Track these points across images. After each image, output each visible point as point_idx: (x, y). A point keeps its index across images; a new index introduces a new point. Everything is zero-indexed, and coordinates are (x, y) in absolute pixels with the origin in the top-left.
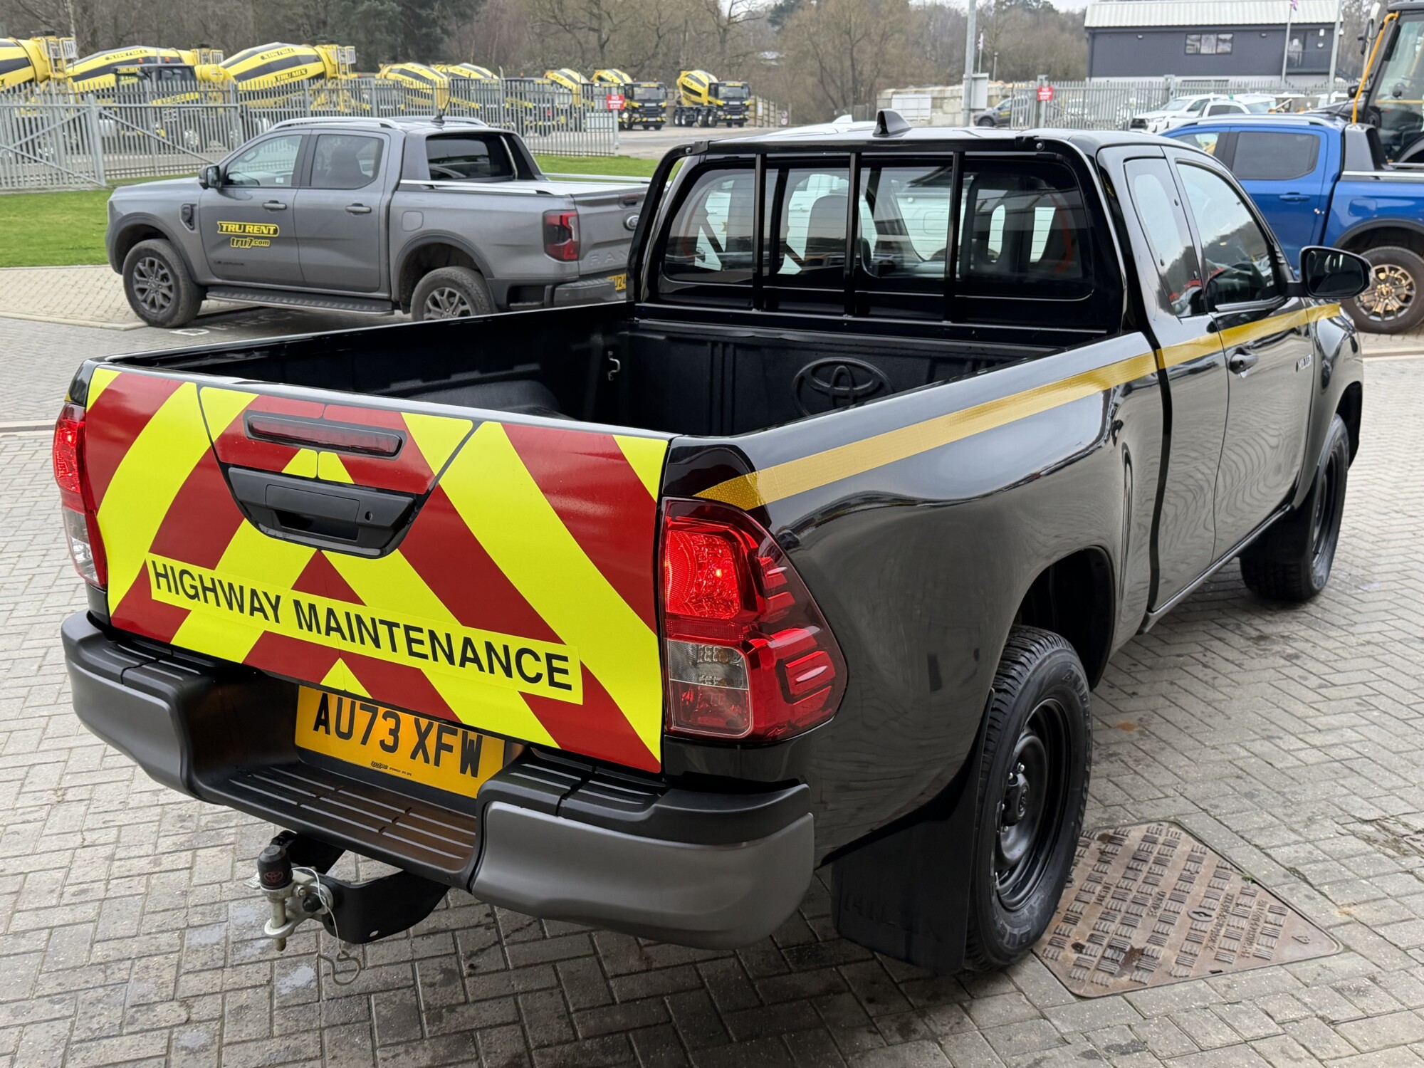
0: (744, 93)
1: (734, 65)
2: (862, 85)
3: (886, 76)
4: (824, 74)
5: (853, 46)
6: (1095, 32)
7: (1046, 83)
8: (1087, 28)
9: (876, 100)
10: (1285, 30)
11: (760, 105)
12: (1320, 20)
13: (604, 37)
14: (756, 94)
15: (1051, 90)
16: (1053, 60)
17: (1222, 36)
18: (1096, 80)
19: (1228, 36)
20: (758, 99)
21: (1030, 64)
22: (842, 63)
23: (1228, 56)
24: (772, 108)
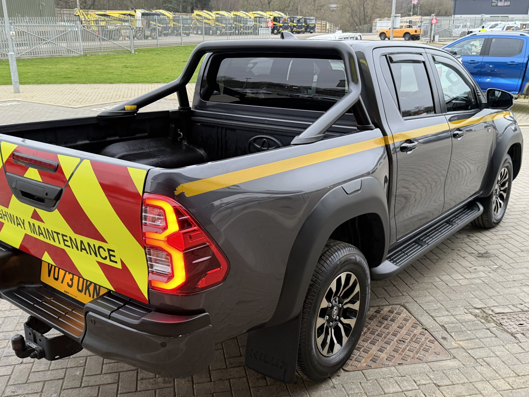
2: (367, 17)
3: (377, 14)
4: (353, 13)
5: (364, 2)
7: (435, 17)
9: (372, 23)
11: (328, 25)
14: (326, 20)
15: (436, 20)
16: (441, 8)
18: (456, 16)
20: (328, 23)
21: (432, 9)
22: (360, 9)
23: (508, 7)
24: (332, 26)
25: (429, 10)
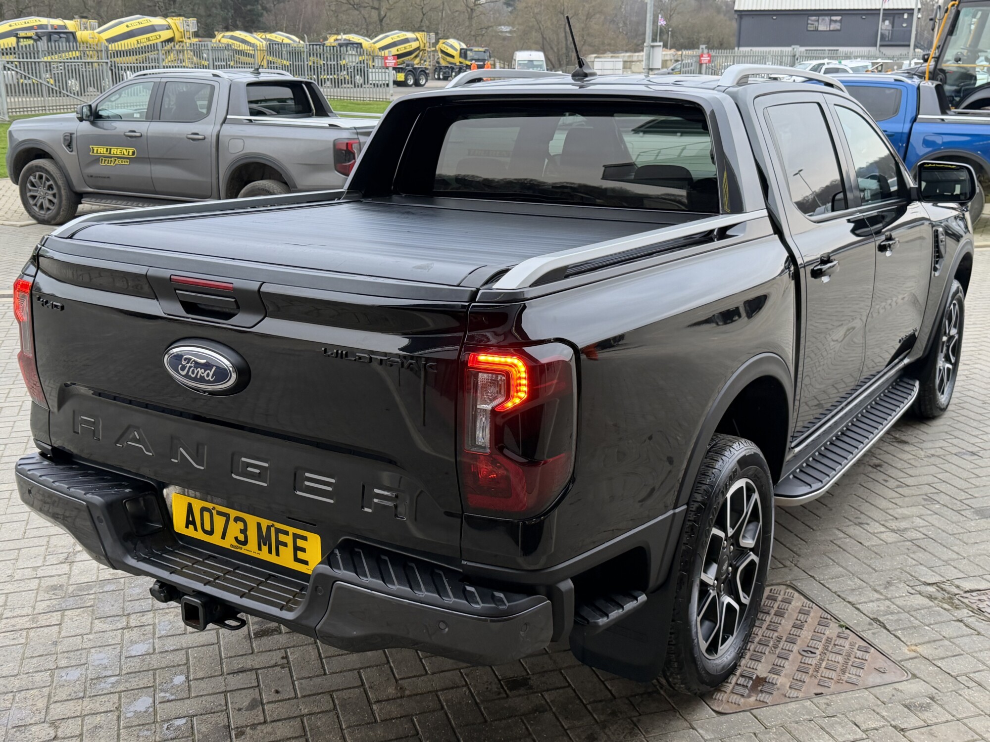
0: (486, 56)
1: (479, 35)
3: (590, 45)
4: (545, 42)
6: (742, 14)
7: (706, 51)
8: (736, 11)
10: (879, 14)
11: (498, 65)
12: (905, 7)
13: (383, 13)
14: (495, 57)
15: (709, 56)
16: (712, 34)
17: (834, 18)
18: (742, 49)
19: (839, 18)
20: (496, 60)
21: (695, 37)
22: (558, 35)
23: (838, 33)
25: (689, 38)
